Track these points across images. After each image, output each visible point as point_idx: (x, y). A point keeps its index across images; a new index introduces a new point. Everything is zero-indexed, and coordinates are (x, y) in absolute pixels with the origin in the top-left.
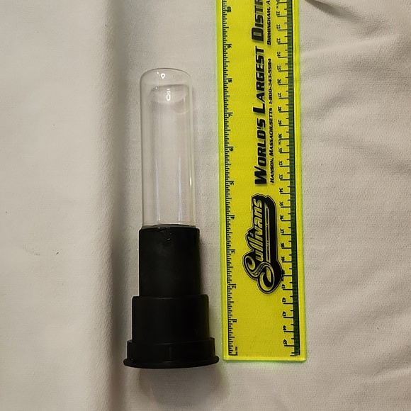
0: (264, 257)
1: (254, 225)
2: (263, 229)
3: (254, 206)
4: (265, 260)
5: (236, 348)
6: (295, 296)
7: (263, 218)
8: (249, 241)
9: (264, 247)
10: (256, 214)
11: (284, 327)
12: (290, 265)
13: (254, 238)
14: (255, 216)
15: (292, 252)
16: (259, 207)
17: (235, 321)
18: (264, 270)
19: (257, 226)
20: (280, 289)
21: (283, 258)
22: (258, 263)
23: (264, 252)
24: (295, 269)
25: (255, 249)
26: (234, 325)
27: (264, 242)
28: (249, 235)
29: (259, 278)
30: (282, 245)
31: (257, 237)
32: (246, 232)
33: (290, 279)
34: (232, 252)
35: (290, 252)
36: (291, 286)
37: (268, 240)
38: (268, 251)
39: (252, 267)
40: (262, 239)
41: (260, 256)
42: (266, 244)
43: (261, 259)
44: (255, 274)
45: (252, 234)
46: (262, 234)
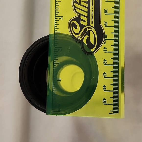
0: (89, 22)
4: (89, 24)
6: (116, 58)
9: (89, 12)
11: (104, 86)
12: (112, 29)
13: (80, 4)
15: (115, 17)
17: (59, 80)
18: (88, 34)
20: (102, 50)
21: (106, 24)
22: (82, 27)
23: (88, 17)
24: (117, 33)
25: (80, 14)
27: (89, 8)
30: (106, 11)
31: (82, 3)
33: (112, 42)
34: (60, 18)
35: (113, 17)
36: (112, 49)
37: (92, 6)
38: (92, 16)
39: (77, 30)
40: (86, 5)
41: (84, 21)
42: (91, 9)
43: (86, 24)
44: (79, 37)
45: (78, 1)
46: (87, 1)
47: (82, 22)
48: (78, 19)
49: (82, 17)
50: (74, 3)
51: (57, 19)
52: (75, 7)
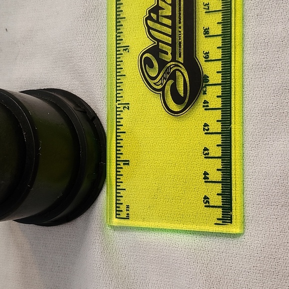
0: (174, 54)
2: (173, 4)
4: (174, 59)
5: (128, 207)
6: (226, 121)
8: (149, 28)
9: (173, 36)
11: (206, 174)
12: (218, 66)
13: (157, 21)
15: (223, 41)
17: (126, 163)
20: (199, 108)
21: (207, 55)
22: (162, 64)
23: (173, 45)
24: (227, 71)
25: (159, 41)
26: (125, 170)
27: (173, 27)
28: (149, 18)
29: (163, 89)
30: (206, 32)
32: (144, 13)
33: (218, 90)
34: (124, 50)
36: (219, 103)
37: (180, 23)
38: (180, 43)
39: (154, 71)
41: (166, 53)
42: (178, 29)
44: (158, 83)
45: (154, 16)
46: (170, 14)
47: (162, 56)
51: (120, 51)
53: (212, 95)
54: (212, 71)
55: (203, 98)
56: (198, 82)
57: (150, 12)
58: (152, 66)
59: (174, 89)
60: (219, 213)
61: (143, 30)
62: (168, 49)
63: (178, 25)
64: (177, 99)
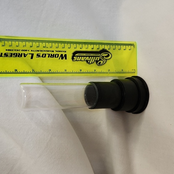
0: (98, 56)
1: (85, 60)
2: (86, 56)
3: (76, 60)
4: (99, 56)
5: (132, 70)
6: (112, 44)
7: (82, 56)
9: (94, 56)
10: (80, 59)
11: (124, 50)
13: (90, 61)
14: (81, 60)
16: (77, 58)
17: (122, 70)
18: (103, 57)
19: (85, 59)
20: (109, 51)
21: (98, 49)
22: (100, 60)
23: (96, 57)
24: (102, 44)
25: (95, 60)
26: (124, 71)
28: (89, 63)
29: (106, 59)
30: (92, 49)
31: (90, 60)
33: (106, 46)
35: (95, 46)
36: (109, 46)
39: (102, 62)
40: (90, 57)
41: (98, 58)
42: (92, 55)
43: (99, 58)
44: (105, 61)
45: (89, 62)
46: (88, 57)
47: (98, 60)
48: (97, 62)
49: (96, 60)
50: (89, 64)
51: (95, 72)
52: (91, 63)
53: (106, 48)
54: (102, 47)
55: (107, 49)
56: (104, 51)
57: (87, 63)
58: (100, 62)
59: (106, 57)
60: (132, 47)
61: (92, 65)
62: (97, 58)
63: (91, 55)
64: (108, 56)
